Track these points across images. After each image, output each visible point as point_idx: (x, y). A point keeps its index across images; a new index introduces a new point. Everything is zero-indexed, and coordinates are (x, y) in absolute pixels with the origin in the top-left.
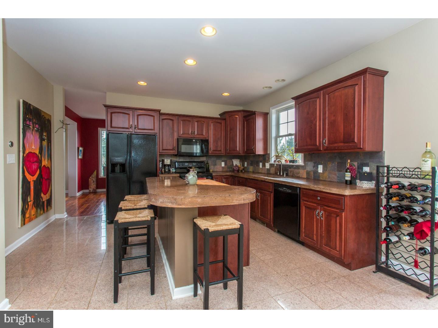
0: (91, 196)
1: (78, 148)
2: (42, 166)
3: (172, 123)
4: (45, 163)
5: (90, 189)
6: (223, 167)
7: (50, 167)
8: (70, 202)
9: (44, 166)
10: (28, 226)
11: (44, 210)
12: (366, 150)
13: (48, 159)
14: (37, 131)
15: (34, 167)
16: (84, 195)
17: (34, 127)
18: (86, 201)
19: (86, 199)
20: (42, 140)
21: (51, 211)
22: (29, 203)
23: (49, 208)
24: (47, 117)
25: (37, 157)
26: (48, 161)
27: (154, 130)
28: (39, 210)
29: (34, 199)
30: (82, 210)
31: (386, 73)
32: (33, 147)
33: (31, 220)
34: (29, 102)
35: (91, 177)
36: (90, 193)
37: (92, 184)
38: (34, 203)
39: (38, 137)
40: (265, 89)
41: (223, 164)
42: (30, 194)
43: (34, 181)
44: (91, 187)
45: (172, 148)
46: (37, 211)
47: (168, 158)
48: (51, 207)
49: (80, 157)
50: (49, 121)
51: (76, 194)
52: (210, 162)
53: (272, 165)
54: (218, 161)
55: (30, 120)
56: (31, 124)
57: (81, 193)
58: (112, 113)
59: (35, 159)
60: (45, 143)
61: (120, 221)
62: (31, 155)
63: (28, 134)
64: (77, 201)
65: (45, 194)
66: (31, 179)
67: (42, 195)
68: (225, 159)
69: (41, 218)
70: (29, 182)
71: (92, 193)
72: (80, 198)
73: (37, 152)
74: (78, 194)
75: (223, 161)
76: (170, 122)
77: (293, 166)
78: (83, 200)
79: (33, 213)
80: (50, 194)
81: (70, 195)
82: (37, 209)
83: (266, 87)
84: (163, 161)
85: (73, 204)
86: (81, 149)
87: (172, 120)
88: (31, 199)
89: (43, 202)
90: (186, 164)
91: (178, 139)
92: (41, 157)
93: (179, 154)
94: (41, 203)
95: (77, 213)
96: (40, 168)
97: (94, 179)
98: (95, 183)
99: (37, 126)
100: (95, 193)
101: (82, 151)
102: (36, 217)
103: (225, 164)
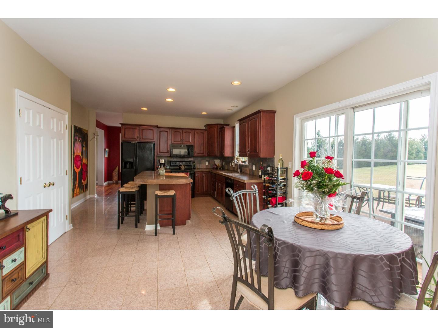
0: (114, 185)
1: (105, 150)
2: (83, 163)
3: (167, 134)
4: (84, 161)
5: (113, 180)
6: (207, 166)
7: (87, 164)
8: (99, 189)
9: (84, 163)
10: (76, 198)
11: (83, 190)
12: (261, 157)
13: (86, 158)
14: (80, 142)
15: (79, 163)
16: (109, 185)
17: (78, 140)
18: (110, 188)
19: (110, 187)
20: (83, 147)
21: (88, 192)
22: (76, 185)
23: (86, 189)
24: (86, 132)
25: (80, 157)
26: (86, 160)
27: (153, 139)
28: (81, 190)
29: (78, 183)
30: (106, 193)
31: (276, 111)
32: (78, 152)
33: (77, 195)
34: (76, 125)
35: (114, 172)
36: (113, 183)
37: (115, 177)
38: (78, 185)
39: (81, 145)
40: (228, 110)
41: (207, 163)
42: (76, 180)
43: (79, 172)
44: (114, 179)
45: (166, 151)
46: (80, 190)
47: (163, 158)
48: (87, 189)
49: (106, 156)
50: (87, 134)
51: (103, 183)
52: (196, 161)
53: (236, 165)
54: (203, 161)
55: (77, 136)
56: (78, 138)
57: (106, 183)
58: (125, 129)
59: (79, 159)
60: (84, 149)
61: (121, 191)
62: (77, 156)
63: (76, 144)
64: (104, 188)
65: (84, 181)
66: (78, 171)
67: (83, 181)
68: (209, 159)
69: (82, 195)
70: (76, 173)
71: (115, 183)
72: (106, 187)
73: (80, 155)
74: (105, 184)
75: (206, 161)
76: (166, 133)
77: (244, 165)
78: (108, 188)
79: (78, 191)
80: (87, 181)
81: (99, 184)
82: (80, 189)
83: (229, 110)
84: (159, 161)
85: (101, 190)
86: (107, 150)
87: (167, 132)
88: (77, 182)
89: (83, 186)
90: (178, 163)
91: (171, 145)
92: (82, 157)
93: (172, 156)
94: (82, 186)
95: (104, 195)
96: (82, 164)
97: (117, 173)
98: (117, 176)
99: (80, 139)
100: (117, 183)
101: (108, 152)
102: (80, 194)
103: (209, 163)
